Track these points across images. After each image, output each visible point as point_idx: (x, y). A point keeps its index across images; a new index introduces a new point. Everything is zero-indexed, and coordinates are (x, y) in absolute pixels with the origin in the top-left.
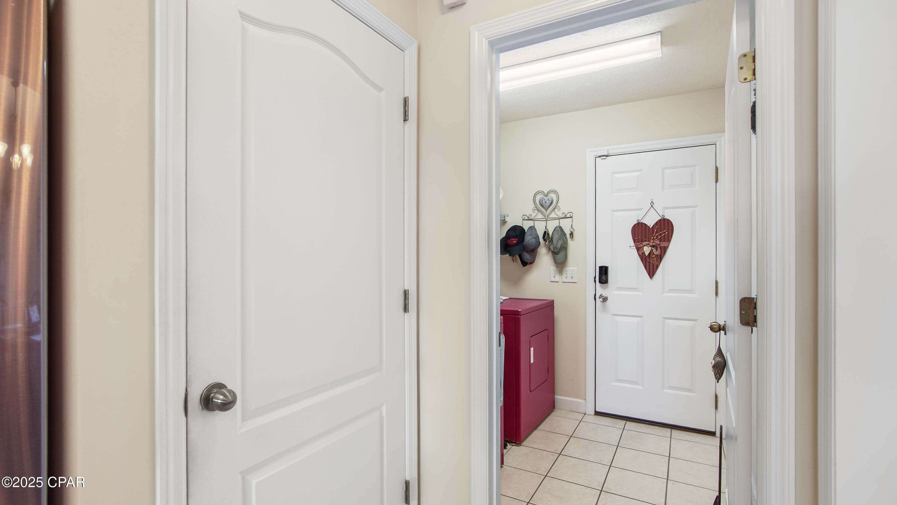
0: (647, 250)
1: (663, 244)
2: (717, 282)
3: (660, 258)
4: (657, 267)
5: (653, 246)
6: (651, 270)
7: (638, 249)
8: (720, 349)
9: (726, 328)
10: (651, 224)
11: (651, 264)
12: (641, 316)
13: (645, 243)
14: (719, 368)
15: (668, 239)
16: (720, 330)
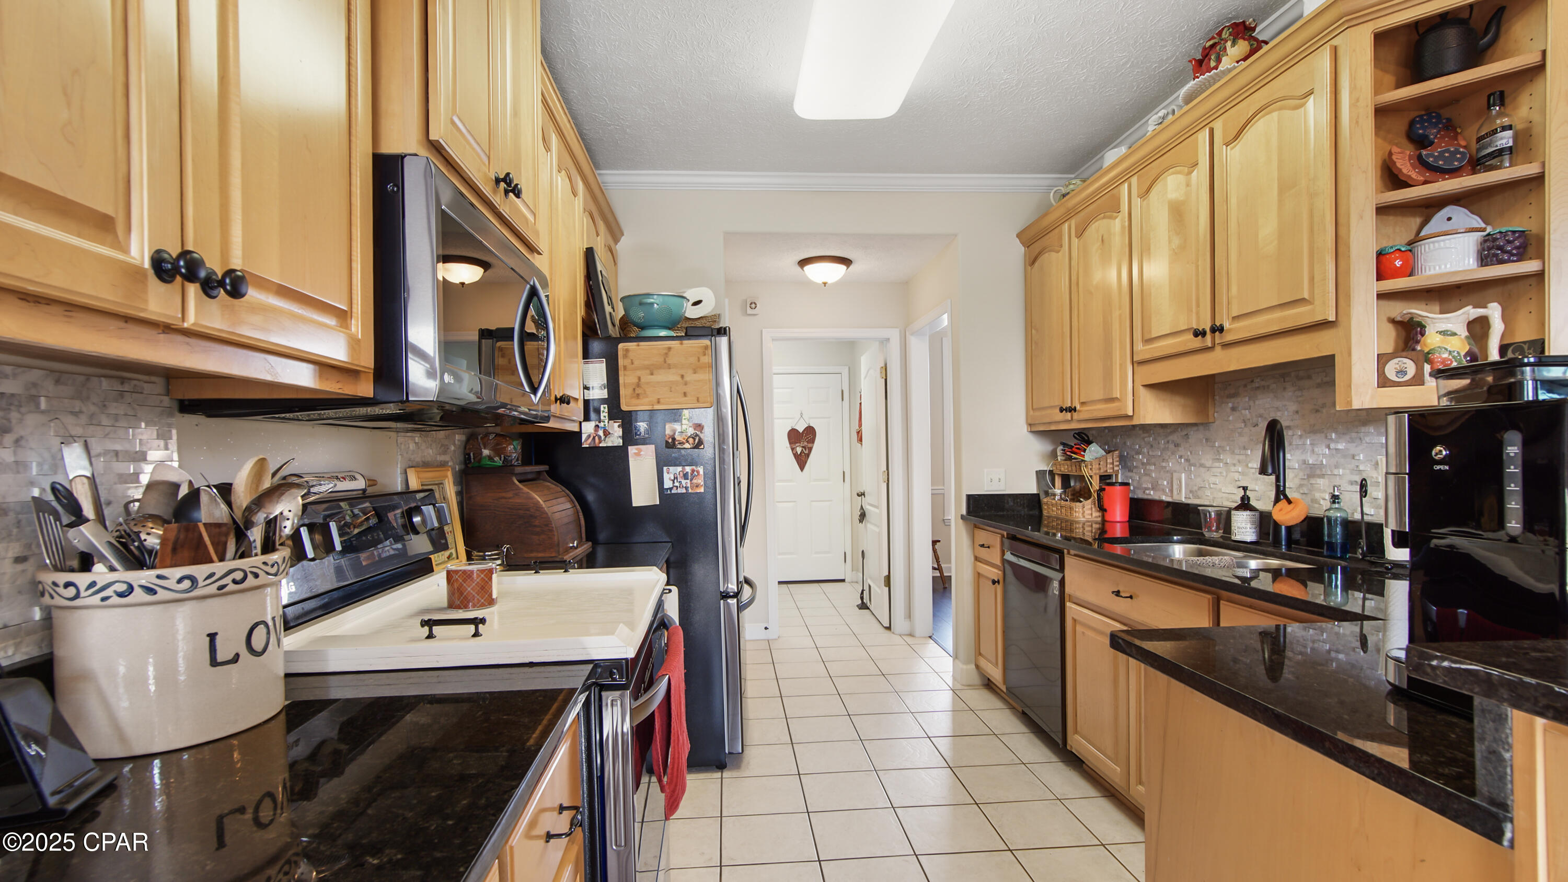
0: (799, 450)
1: (810, 445)
2: (844, 472)
3: (808, 455)
4: (806, 463)
5: (803, 447)
6: (802, 467)
7: (793, 449)
8: (862, 506)
9: (866, 494)
10: (801, 430)
11: (802, 460)
12: (795, 502)
13: (797, 445)
14: (863, 516)
15: (812, 441)
16: (862, 495)
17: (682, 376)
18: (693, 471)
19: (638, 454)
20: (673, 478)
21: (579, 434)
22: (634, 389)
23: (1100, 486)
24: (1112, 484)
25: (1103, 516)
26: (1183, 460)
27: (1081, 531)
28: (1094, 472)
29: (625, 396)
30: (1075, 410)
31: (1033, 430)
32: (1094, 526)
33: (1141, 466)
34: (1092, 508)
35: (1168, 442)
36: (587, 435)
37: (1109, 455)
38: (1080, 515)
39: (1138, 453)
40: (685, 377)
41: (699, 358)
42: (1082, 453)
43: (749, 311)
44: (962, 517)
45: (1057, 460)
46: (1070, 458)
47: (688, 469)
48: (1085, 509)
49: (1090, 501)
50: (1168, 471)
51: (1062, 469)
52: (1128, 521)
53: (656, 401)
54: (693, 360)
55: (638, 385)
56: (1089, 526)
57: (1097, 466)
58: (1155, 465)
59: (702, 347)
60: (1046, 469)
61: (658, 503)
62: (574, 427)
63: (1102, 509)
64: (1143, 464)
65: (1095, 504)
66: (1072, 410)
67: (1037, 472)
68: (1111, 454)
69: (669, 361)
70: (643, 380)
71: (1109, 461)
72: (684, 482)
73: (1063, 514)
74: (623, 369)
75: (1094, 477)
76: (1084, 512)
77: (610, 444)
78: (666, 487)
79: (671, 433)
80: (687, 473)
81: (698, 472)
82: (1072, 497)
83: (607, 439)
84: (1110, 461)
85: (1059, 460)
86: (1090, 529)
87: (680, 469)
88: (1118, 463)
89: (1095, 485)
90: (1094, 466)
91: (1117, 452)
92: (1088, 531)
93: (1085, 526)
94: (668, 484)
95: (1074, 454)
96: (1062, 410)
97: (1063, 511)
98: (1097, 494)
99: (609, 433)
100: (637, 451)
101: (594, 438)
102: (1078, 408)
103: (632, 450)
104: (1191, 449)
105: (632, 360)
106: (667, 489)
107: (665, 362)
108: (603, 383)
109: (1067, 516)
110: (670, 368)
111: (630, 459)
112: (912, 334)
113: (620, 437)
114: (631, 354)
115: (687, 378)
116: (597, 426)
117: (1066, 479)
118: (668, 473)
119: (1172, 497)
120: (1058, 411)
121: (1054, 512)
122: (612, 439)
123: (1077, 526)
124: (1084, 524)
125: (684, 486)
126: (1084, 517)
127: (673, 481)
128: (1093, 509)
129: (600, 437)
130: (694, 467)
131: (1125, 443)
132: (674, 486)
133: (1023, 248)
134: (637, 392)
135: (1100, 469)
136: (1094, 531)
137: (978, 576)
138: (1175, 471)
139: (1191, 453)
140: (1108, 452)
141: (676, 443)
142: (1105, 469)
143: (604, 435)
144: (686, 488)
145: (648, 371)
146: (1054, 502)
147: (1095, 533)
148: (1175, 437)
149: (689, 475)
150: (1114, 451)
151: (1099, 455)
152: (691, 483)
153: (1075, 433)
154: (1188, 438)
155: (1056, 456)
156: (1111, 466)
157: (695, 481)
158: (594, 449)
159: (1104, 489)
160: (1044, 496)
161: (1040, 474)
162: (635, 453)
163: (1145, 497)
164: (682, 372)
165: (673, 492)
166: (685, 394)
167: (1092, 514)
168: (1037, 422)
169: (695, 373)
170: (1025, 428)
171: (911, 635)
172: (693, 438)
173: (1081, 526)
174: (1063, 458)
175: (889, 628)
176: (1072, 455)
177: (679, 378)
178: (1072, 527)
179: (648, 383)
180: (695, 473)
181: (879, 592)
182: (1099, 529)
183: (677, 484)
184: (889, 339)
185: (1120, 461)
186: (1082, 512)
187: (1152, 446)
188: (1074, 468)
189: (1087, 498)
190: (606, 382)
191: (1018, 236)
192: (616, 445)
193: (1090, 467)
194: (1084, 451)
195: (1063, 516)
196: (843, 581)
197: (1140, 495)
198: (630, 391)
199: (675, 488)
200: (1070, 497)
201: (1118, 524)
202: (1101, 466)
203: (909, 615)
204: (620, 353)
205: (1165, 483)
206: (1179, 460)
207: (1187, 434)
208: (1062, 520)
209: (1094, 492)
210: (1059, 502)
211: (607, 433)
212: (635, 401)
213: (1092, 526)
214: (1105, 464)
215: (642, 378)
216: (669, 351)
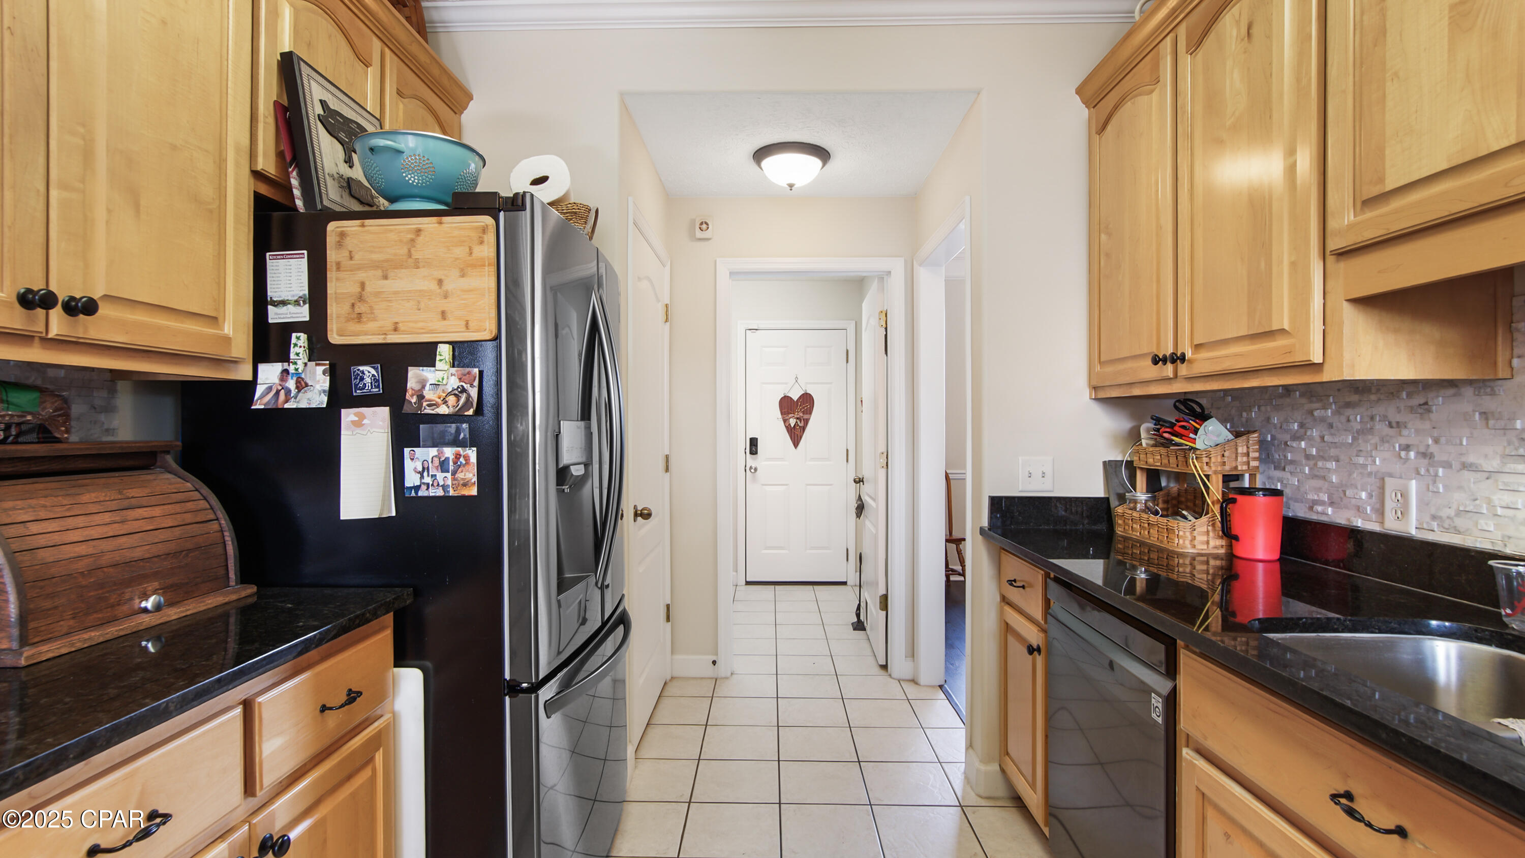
0: (792, 422)
1: (806, 417)
2: (847, 450)
3: (803, 429)
4: (801, 438)
5: (797, 418)
6: (796, 444)
7: (785, 421)
8: (860, 496)
9: (864, 480)
10: (795, 398)
11: (796, 435)
12: (787, 485)
13: (790, 415)
14: (860, 509)
15: (809, 411)
16: (860, 481)
17: (440, 282)
18: (458, 456)
19: (358, 424)
20: (420, 469)
21: (252, 385)
22: (353, 305)
23: (1223, 493)
24: (1249, 492)
25: (1230, 546)
26: (1412, 454)
27: (1188, 570)
28: (1213, 469)
29: (338, 317)
30: (1183, 359)
31: (1099, 397)
32: (1212, 562)
33: (1304, 462)
34: (1208, 531)
35: (1372, 418)
36: (266, 386)
37: (1241, 441)
38: (1187, 543)
39: (1297, 437)
40: (445, 283)
41: (470, 249)
42: (1192, 435)
43: (699, 234)
44: (982, 531)
45: (1141, 444)
46: (1168, 443)
47: (449, 452)
48: (1195, 533)
49: (1204, 519)
50: (1370, 474)
51: (1151, 461)
52: (1280, 560)
53: (392, 327)
54: (460, 252)
55: (361, 298)
56: (1202, 563)
57: (1219, 459)
58: (1338, 461)
59: (476, 228)
60: (1119, 458)
61: (394, 514)
62: (244, 373)
63: (1228, 533)
64: (1308, 457)
65: (1213, 525)
66: (1177, 359)
67: (1104, 463)
68: (1244, 437)
69: (416, 255)
70: (368, 289)
71: (1240, 450)
72: (440, 476)
73: (1153, 538)
74: (334, 268)
75: (1214, 478)
76: (1194, 538)
77: (303, 405)
78: (408, 484)
79: (417, 387)
80: (447, 459)
81: (467, 458)
82: (1165, 506)
83: (300, 394)
84: (1242, 449)
85: (1144, 445)
86: (1204, 567)
87: (433, 451)
88: (1257, 455)
89: (1216, 490)
90: (1213, 460)
91: (1256, 435)
92: (1202, 572)
93: (1196, 563)
94: (411, 479)
95: (1177, 436)
96: (1156, 360)
97: (1154, 532)
98: (1221, 507)
99: (307, 385)
100: (356, 419)
101: (278, 392)
102: (1189, 354)
103: (348, 415)
104: (1436, 433)
105: (350, 252)
106: (410, 488)
107: (410, 255)
108: (301, 294)
109: (1162, 542)
110: (418, 268)
111: (342, 432)
112: (920, 265)
113: (324, 391)
114: (349, 242)
115: (448, 286)
116: (286, 372)
117: (1153, 476)
118: (412, 459)
119: (1382, 523)
120: (1149, 362)
121: (1136, 532)
122: (309, 395)
123: (1181, 561)
124: (1194, 559)
125: (441, 483)
126: (1194, 547)
127: (421, 474)
128: (1211, 534)
129: (288, 392)
130: (460, 449)
131: (1268, 419)
132: (422, 483)
133: (1087, 110)
134: (357, 310)
135: (1224, 463)
136: (1211, 571)
137: (1007, 629)
138: (1391, 475)
139: (1436, 441)
140: (1238, 435)
141: (425, 404)
142: (1234, 465)
143: (297, 387)
144: (444, 487)
145: (379, 273)
146: (1135, 514)
147: (1214, 575)
148: (1391, 410)
149: (451, 463)
150: (1249, 432)
151: (1221, 440)
152: (454, 479)
153: (1178, 401)
154: (1429, 411)
155: (1139, 438)
156: (1245, 459)
157: (460, 475)
158: (275, 415)
159: (1234, 501)
160: (1117, 503)
161: (1110, 467)
162: (353, 422)
163: (1314, 517)
164: (439, 274)
165: (420, 494)
166: (444, 316)
167: (1208, 543)
168: (1107, 384)
169: (463, 276)
170: (1086, 393)
171: (914, 681)
172: (455, 395)
173: (1187, 561)
174: (1152, 442)
175: (885, 667)
176: (1174, 438)
177: (434, 286)
178: (1171, 563)
179: (377, 294)
180: (462, 460)
181: (874, 615)
182: (1222, 568)
183: (428, 480)
184: (890, 272)
185: (1260, 450)
186: (1190, 538)
187: (1331, 426)
188: (1173, 460)
189: (1198, 514)
190: (307, 292)
191: (1079, 91)
192: (314, 406)
193: (1205, 460)
194: (1196, 431)
195: (1153, 540)
196: (844, 583)
197: (1300, 511)
198: (347, 307)
199: (424, 487)
200: (1161, 505)
201: (1260, 565)
202: (1226, 459)
203: (912, 653)
204: (331, 240)
205: (1364, 495)
206: (1403, 454)
207: (1426, 403)
208: (1151, 548)
209: (1213, 503)
210: (1145, 516)
211: (302, 385)
212: (353, 327)
213: (1207, 563)
214: (1234, 456)
215: (367, 283)
216: (418, 235)
